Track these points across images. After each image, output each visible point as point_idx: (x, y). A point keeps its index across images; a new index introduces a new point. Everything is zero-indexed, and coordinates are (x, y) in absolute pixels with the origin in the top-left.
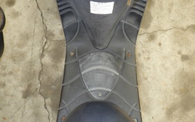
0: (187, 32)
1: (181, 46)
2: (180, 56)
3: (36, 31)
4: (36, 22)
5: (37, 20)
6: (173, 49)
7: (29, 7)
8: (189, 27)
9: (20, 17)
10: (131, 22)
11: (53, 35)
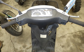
0: (61, 38)
1: (60, 43)
2: (61, 46)
3: (11, 49)
4: (11, 47)
5: (11, 46)
6: (58, 45)
7: (8, 42)
8: (61, 37)
9: (5, 46)
10: (52, 41)
11: (17, 50)
